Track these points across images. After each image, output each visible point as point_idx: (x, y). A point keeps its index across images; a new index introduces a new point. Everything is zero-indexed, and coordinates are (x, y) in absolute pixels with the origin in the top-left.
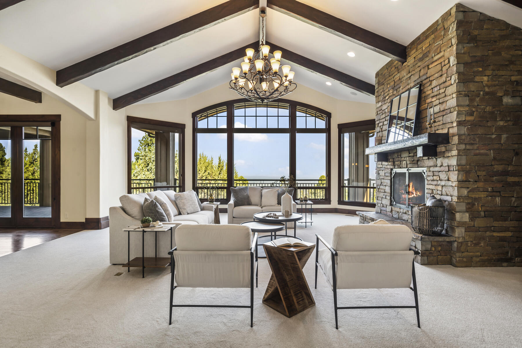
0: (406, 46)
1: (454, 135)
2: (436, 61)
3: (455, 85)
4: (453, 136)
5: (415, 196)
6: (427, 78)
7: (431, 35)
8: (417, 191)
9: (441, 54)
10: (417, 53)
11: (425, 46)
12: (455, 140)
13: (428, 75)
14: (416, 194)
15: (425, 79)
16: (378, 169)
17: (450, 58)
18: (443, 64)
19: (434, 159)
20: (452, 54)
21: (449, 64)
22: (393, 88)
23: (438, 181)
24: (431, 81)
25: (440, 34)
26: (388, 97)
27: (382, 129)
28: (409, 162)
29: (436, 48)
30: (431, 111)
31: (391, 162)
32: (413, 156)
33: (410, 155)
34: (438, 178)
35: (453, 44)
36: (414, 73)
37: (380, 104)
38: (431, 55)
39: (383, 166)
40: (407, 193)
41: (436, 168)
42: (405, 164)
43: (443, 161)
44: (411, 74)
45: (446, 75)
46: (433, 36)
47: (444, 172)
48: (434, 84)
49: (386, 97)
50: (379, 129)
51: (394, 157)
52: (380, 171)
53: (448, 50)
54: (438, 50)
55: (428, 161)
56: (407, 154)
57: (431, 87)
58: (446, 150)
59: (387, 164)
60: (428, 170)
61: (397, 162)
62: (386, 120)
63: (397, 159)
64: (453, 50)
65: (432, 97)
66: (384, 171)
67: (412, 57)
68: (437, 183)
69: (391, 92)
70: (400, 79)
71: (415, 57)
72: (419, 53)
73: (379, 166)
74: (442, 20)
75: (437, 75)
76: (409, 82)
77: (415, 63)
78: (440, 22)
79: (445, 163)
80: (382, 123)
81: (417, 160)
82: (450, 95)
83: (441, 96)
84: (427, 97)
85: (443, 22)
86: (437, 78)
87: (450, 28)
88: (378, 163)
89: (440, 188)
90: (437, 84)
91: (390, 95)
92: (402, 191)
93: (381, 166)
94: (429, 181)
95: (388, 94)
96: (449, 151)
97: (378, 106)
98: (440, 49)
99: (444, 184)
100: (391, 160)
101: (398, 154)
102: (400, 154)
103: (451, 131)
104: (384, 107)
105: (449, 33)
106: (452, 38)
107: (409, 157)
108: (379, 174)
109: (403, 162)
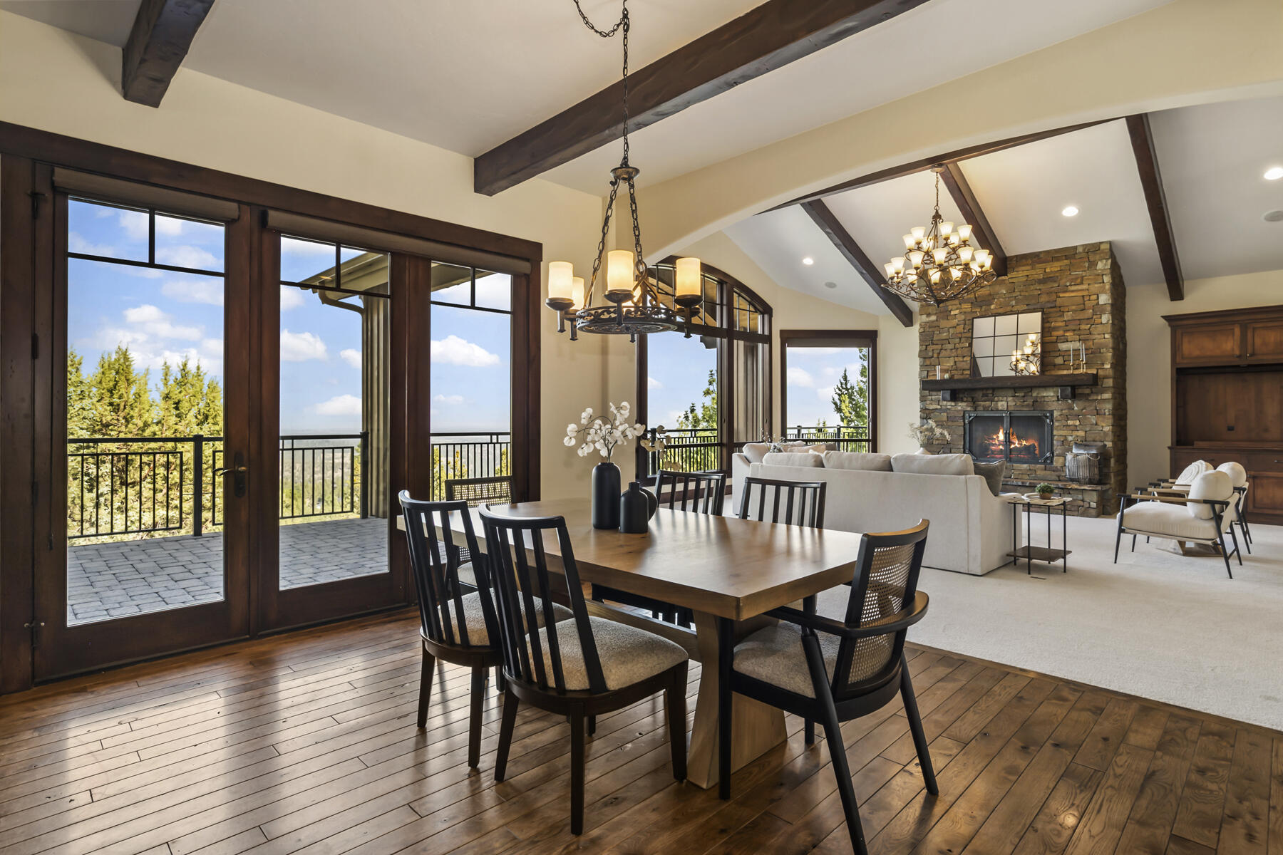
0: (1007, 255)
1: (1106, 377)
2: (1073, 291)
3: (1109, 326)
4: (1104, 378)
5: (1018, 446)
6: (1055, 307)
7: (1063, 260)
8: (1022, 440)
9: (1085, 287)
10: (1033, 272)
11: (1052, 268)
12: (1110, 382)
13: (1058, 304)
14: (1018, 444)
15: (1051, 307)
16: (927, 412)
17: (1099, 295)
18: (1087, 298)
19: (1070, 401)
20: (1104, 292)
21: (1097, 301)
22: (972, 303)
23: (1076, 426)
24: (1063, 312)
25: (1081, 264)
26: (957, 312)
27: (939, 353)
28: (1014, 403)
29: (1073, 277)
30: (1063, 346)
31: (966, 401)
32: (1024, 396)
33: (1016, 394)
34: (1078, 423)
35: (1105, 282)
36: (1027, 294)
37: (933, 318)
38: (1062, 282)
39: (944, 408)
40: (1008, 441)
41: (1072, 411)
42: (1003, 405)
43: (1087, 404)
44: (1018, 294)
45: (1091, 311)
46: (1067, 262)
47: (1089, 416)
48: (1068, 316)
49: (950, 311)
50: (930, 354)
51: (973, 396)
52: (932, 415)
53: (1096, 285)
54: (1078, 281)
55: (1055, 403)
56: (1011, 392)
57: (1062, 319)
58: (1092, 393)
59: (953, 404)
60: (1056, 414)
61: (982, 403)
62: (949, 343)
63: (983, 398)
64: (1104, 288)
65: (1066, 331)
66: (945, 414)
67: (1021, 274)
68: (1075, 428)
69: (967, 307)
70: (990, 295)
71: (1027, 276)
72: (1037, 273)
73: (932, 407)
74: (1084, 250)
75: (1074, 307)
76: (1014, 303)
77: (1028, 283)
78: (1080, 250)
79: (1090, 406)
80: (939, 347)
81: (1033, 402)
82: (1099, 334)
83: (1082, 332)
84: (1056, 329)
85: (1088, 253)
86: (1074, 311)
87: (1099, 263)
88: (928, 402)
89: (1081, 434)
90: (1075, 318)
91: (964, 310)
92: (993, 439)
93: (939, 407)
94: (1058, 426)
95: (957, 309)
96: (1097, 394)
97: (927, 319)
98: (1082, 280)
99: (1088, 429)
100: (965, 399)
101: (985, 392)
102: (990, 392)
103: (1101, 373)
104: (944, 324)
105: (1098, 268)
106: (1103, 275)
107: (1013, 397)
108: (930, 418)
109: (998, 402)
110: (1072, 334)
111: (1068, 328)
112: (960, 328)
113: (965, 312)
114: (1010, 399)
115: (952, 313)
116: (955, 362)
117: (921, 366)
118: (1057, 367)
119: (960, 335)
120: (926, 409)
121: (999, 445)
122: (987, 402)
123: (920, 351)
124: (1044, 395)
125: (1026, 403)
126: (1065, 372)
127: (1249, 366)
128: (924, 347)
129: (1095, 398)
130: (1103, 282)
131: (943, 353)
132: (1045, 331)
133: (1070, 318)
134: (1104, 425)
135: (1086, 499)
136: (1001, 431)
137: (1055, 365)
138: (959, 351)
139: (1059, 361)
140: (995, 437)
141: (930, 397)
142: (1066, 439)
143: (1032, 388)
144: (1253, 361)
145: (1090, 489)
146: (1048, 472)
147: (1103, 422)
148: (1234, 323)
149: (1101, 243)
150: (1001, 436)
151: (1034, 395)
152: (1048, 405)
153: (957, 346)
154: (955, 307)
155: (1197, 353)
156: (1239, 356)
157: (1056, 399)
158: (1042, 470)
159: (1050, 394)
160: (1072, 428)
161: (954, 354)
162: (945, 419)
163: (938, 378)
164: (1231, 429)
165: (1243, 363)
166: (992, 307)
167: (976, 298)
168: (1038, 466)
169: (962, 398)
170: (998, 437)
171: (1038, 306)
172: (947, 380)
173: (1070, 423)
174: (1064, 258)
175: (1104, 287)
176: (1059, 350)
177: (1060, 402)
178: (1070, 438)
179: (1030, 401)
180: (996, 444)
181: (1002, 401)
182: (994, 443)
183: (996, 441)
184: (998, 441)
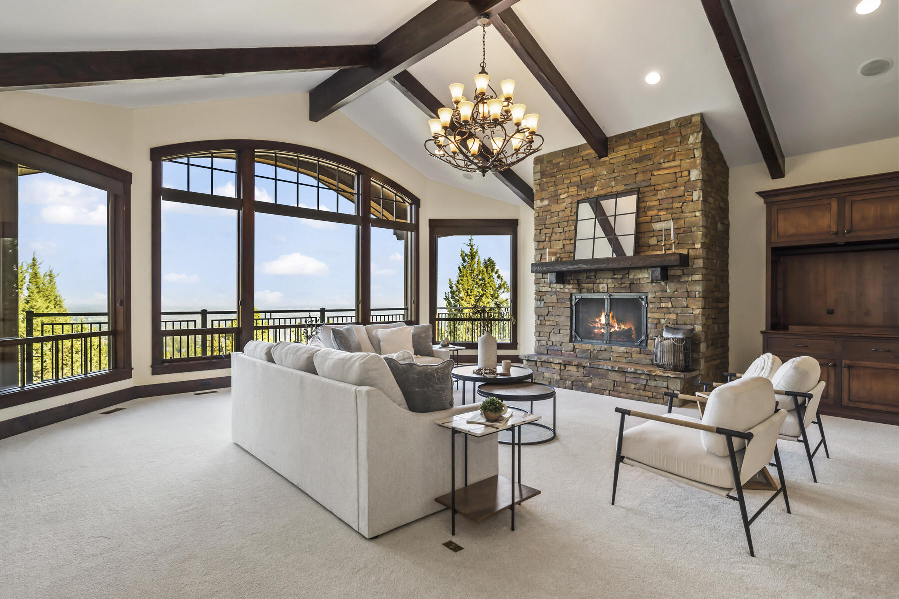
0: (608, 136)
1: (696, 257)
2: (666, 168)
3: (700, 202)
4: (694, 259)
5: (618, 330)
6: (650, 185)
7: (657, 136)
8: (621, 324)
9: (677, 163)
10: (631, 151)
11: (647, 145)
12: (700, 263)
13: (652, 182)
14: (618, 328)
15: (647, 186)
16: (541, 294)
17: (691, 171)
18: (679, 175)
19: (663, 283)
20: (695, 167)
21: (688, 177)
22: (578, 186)
23: (669, 308)
24: (658, 190)
25: (674, 140)
26: (565, 195)
27: (550, 237)
28: (613, 285)
29: (666, 153)
30: (657, 226)
31: (573, 283)
32: (622, 278)
33: (615, 276)
34: (670, 305)
35: (696, 156)
36: (625, 174)
37: (546, 202)
38: (656, 160)
39: (554, 290)
40: (609, 325)
41: (665, 294)
42: (603, 287)
43: (678, 286)
44: (617, 174)
45: (683, 188)
46: (661, 138)
47: (681, 298)
48: (662, 194)
49: (560, 195)
50: (544, 237)
51: (579, 278)
52: (545, 296)
53: (688, 161)
54: (671, 157)
55: (650, 285)
56: (610, 274)
57: (656, 198)
58: (684, 274)
59: (562, 286)
60: (650, 296)
61: (586, 285)
62: (559, 227)
63: (587, 280)
64: (695, 163)
65: (660, 210)
66: (555, 296)
67: (620, 154)
68: (667, 311)
69: (573, 189)
70: (593, 176)
71: (625, 155)
72: (633, 152)
73: (544, 289)
74: (677, 124)
75: (667, 185)
76: (613, 183)
77: (626, 163)
78: (673, 125)
79: (681, 288)
80: (551, 230)
81: (630, 284)
82: (690, 212)
83: (675, 211)
84: (650, 208)
85: (680, 127)
86: (668, 189)
87: (691, 137)
88: (541, 285)
89: (673, 316)
90: (668, 196)
91: (571, 193)
92: (595, 322)
93: (550, 289)
94: (652, 308)
95: (565, 192)
96: (689, 274)
97: (541, 204)
98: (675, 156)
99: (679, 312)
100: (572, 281)
101: (588, 274)
102: (593, 274)
103: (692, 253)
104: (555, 208)
105: (689, 143)
106: (694, 149)
107: (612, 278)
108: (543, 300)
109: (600, 284)
110: (665, 213)
111: (661, 207)
112: (568, 211)
113: (572, 196)
114: (610, 281)
115: (562, 196)
116: (564, 245)
117: (536, 249)
118: (651, 247)
119: (567, 219)
120: (540, 291)
121: (601, 329)
122: (591, 285)
123: (536, 235)
124: (640, 276)
125: (623, 285)
126: (659, 252)
127: (847, 244)
128: (539, 230)
129: (686, 279)
130: (695, 157)
131: (555, 237)
132: (640, 211)
133: (663, 197)
134: (694, 308)
135: (670, 387)
136: (603, 314)
137: (649, 246)
138: (567, 234)
139: (653, 241)
140: (597, 320)
141: (543, 280)
142: (659, 322)
143: (629, 269)
144: (851, 238)
145: (674, 376)
146: (642, 356)
147: (694, 304)
148: (831, 196)
149: (692, 116)
150: (603, 320)
151: (631, 276)
152: (643, 287)
153: (566, 229)
154: (563, 191)
155: (792, 231)
156: (836, 233)
157: (649, 280)
158: (637, 353)
159: (645, 276)
160: (665, 310)
161: (563, 237)
162: (555, 301)
163: (547, 260)
164: (831, 312)
165: (840, 240)
166: (595, 189)
167: (581, 181)
168: (634, 349)
169: (569, 280)
170: (600, 320)
171: (635, 186)
172: (554, 262)
173: (663, 305)
174: (658, 134)
175: (695, 161)
176: (654, 231)
177: (654, 284)
178: (663, 321)
179: (627, 283)
180: (598, 327)
181: (603, 283)
182: (597, 326)
183: (599, 324)
184: (601, 324)
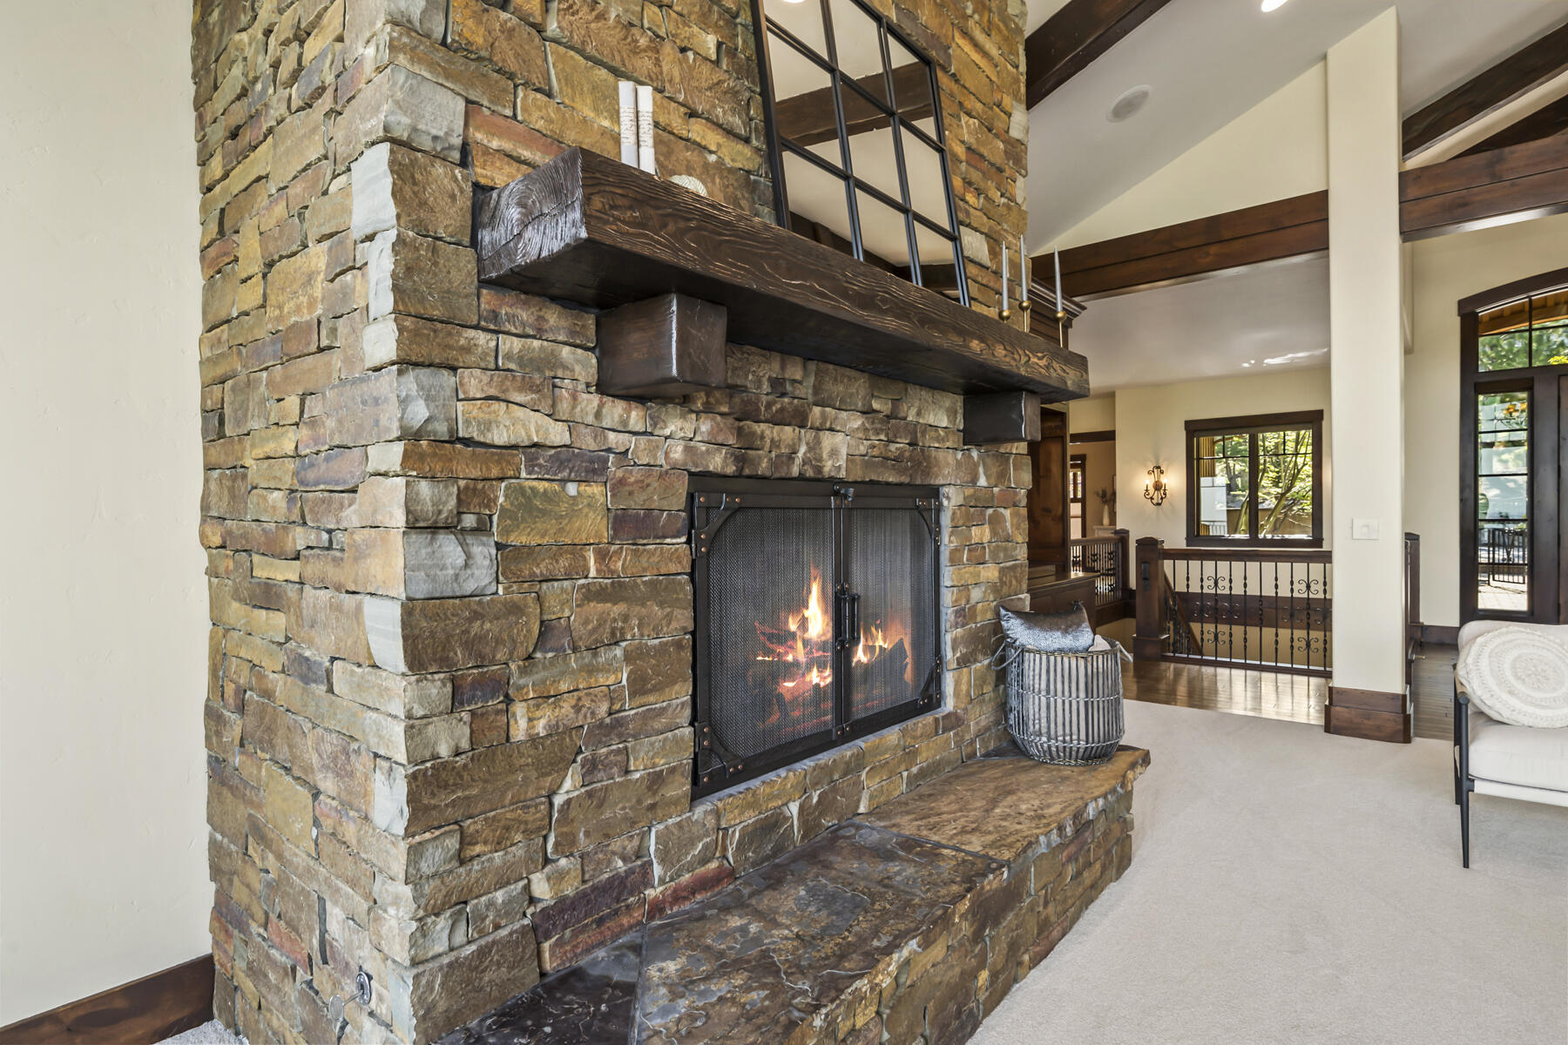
23: (984, 547)
28: (865, 448)
32: (891, 418)
33: (872, 401)
34: (986, 534)
41: (977, 492)
42: (834, 453)
43: (998, 468)
47: (1003, 511)
55: (954, 458)
56: (858, 390)
57: (960, 132)
60: (951, 499)
65: (967, 185)
68: (983, 556)
81: (910, 445)
83: (990, 211)
89: (993, 573)
94: (957, 549)
99: (1001, 556)
102: (797, 373)
107: (863, 413)
108: (482, 529)
109: (821, 433)
114: (860, 422)
122: (788, 429)
124: (932, 420)
125: (893, 447)
129: (1009, 449)
133: (973, 142)
136: (815, 588)
140: (793, 626)
142: (968, 600)
147: (1017, 529)
151: (911, 415)
152: (936, 462)
157: (950, 440)
158: (930, 738)
159: (945, 419)
160: (978, 554)
170: (804, 623)
173: (974, 534)
177: (958, 455)
178: (976, 595)
180: (796, 664)
181: (831, 430)
182: (790, 658)
183: (800, 645)
184: (806, 643)
